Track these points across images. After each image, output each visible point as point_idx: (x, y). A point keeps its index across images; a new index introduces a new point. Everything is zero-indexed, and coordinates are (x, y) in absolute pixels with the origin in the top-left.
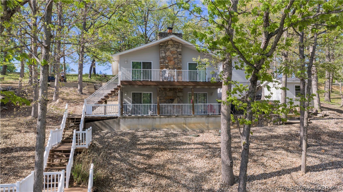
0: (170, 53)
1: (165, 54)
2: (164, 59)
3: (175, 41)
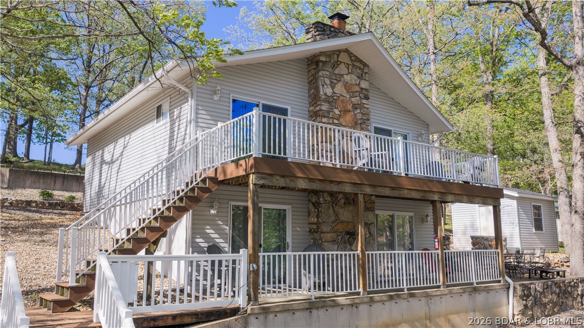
0: (344, 88)
1: (333, 88)
2: (329, 102)
3: (355, 56)
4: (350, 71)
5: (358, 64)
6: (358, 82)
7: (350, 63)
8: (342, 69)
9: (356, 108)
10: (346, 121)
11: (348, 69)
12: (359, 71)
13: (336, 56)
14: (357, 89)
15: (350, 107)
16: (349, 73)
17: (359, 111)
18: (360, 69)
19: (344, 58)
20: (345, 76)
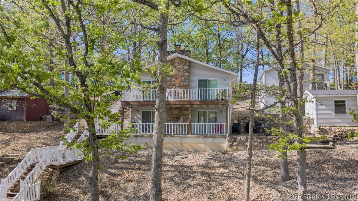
0: (176, 71)
2: (170, 77)
3: (182, 58)
4: (180, 64)
5: (183, 61)
6: (183, 67)
7: (180, 61)
8: (176, 64)
9: (182, 76)
10: (177, 82)
11: (179, 64)
12: (184, 63)
13: (173, 61)
14: (183, 69)
15: (179, 77)
16: (179, 65)
17: (183, 77)
18: (184, 62)
19: (177, 60)
20: (177, 67)
